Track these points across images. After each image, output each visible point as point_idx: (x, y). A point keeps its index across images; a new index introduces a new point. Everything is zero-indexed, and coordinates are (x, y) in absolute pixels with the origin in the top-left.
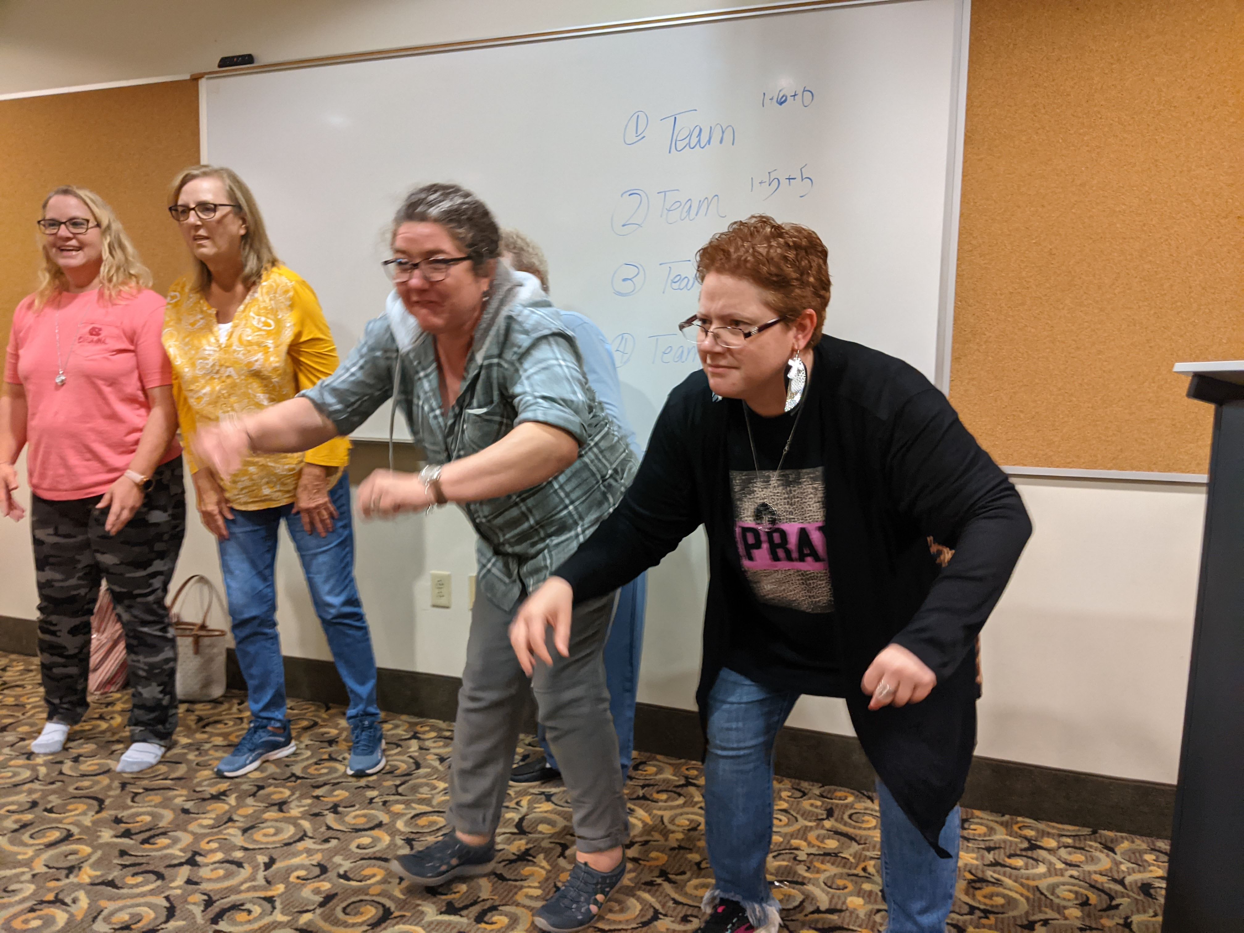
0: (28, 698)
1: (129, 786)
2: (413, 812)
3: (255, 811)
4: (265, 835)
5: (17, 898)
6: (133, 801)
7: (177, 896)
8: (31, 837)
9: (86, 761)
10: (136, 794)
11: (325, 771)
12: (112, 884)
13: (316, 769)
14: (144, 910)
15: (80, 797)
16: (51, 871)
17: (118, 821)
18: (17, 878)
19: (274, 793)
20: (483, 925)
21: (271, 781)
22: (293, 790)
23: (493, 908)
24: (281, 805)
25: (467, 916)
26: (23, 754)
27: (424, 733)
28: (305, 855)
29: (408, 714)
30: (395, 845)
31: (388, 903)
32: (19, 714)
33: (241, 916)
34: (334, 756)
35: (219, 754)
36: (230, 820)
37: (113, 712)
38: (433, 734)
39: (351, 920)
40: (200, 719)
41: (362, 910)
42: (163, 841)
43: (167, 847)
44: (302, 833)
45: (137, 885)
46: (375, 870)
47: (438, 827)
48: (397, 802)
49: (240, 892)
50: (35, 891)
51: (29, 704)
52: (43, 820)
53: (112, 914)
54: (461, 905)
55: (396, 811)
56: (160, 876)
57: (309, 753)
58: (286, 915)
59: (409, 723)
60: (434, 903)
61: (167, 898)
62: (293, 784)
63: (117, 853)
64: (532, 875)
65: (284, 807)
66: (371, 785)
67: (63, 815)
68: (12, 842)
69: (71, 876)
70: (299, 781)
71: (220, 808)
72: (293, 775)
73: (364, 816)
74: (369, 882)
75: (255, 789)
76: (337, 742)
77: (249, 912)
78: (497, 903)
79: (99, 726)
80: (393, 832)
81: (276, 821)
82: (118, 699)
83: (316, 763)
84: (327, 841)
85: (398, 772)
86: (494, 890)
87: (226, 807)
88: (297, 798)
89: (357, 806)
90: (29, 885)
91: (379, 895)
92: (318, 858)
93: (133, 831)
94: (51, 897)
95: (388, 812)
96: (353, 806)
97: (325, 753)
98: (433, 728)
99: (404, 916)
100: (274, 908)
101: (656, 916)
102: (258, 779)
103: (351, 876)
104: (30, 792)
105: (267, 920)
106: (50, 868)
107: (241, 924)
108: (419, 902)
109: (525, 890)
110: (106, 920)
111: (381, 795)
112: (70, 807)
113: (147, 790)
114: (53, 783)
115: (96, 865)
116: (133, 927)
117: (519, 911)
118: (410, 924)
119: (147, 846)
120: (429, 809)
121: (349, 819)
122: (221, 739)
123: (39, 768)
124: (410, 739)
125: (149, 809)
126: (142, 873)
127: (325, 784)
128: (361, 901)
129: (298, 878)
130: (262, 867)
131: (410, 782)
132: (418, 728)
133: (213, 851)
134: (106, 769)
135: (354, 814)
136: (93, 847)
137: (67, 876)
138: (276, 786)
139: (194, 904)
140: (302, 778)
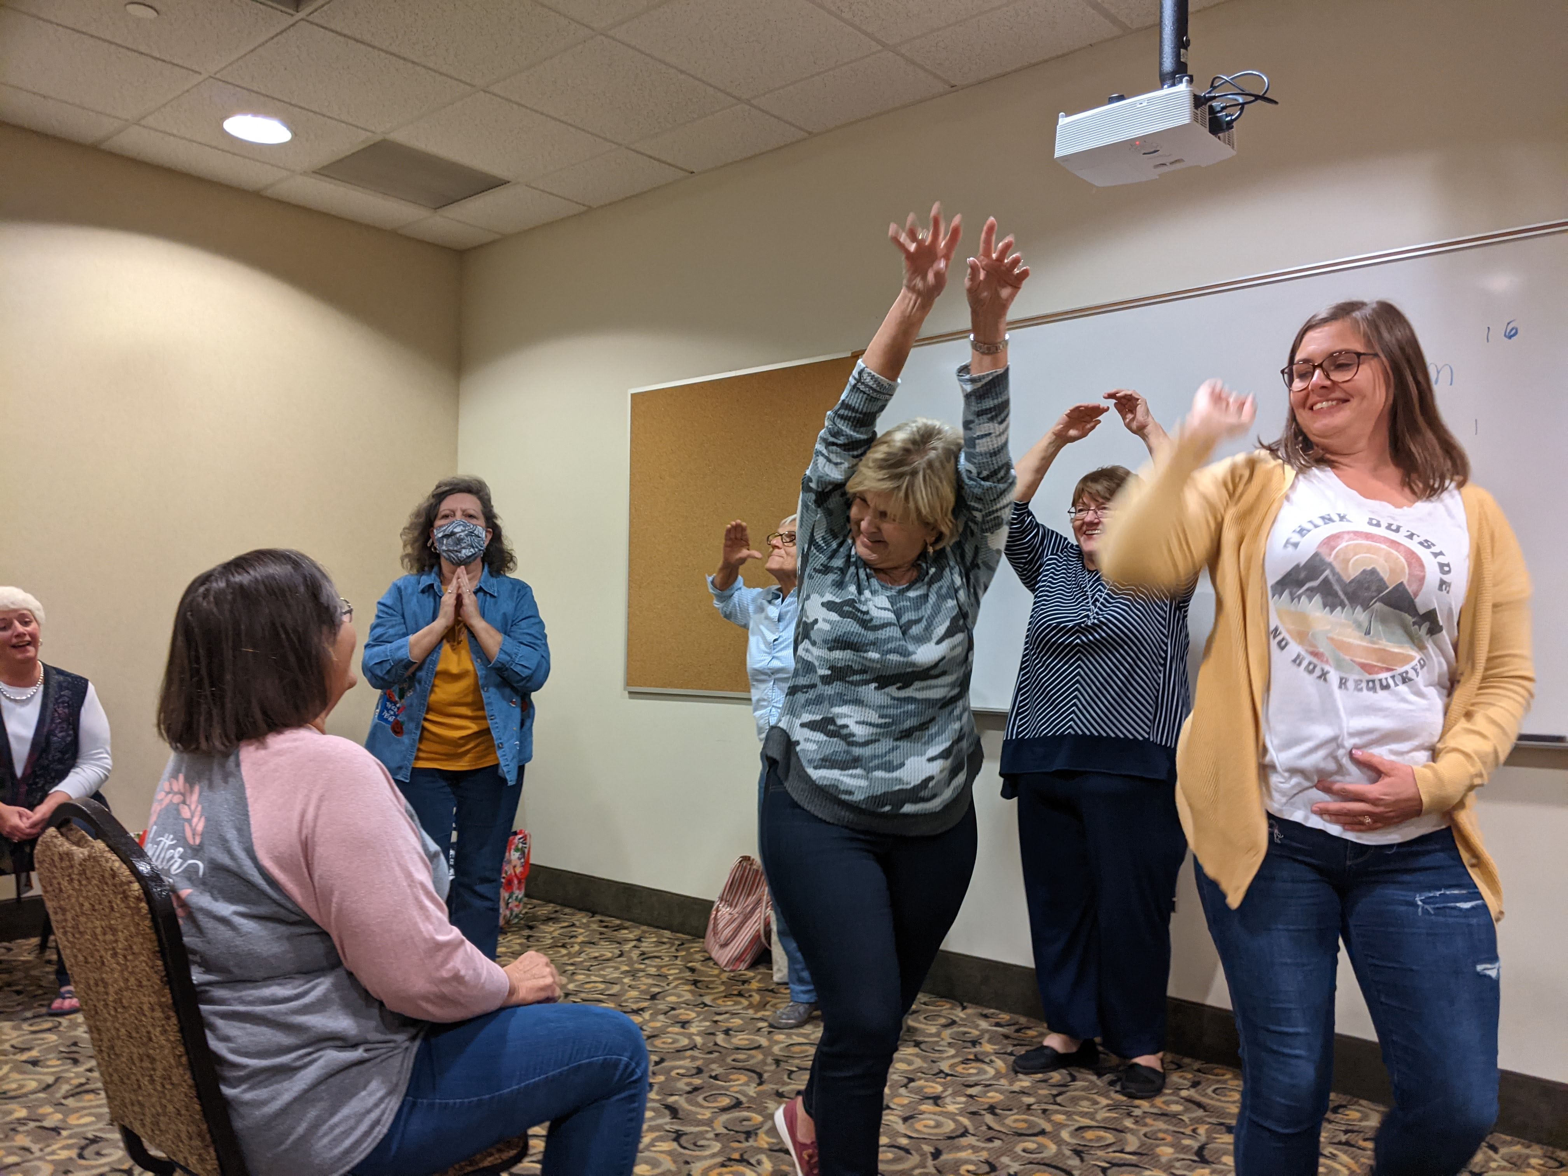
0: (669, 970)
1: (782, 1064)
2: (1077, 1125)
3: (910, 1102)
4: (925, 1126)
5: (707, 1153)
6: (789, 1078)
8: (705, 1099)
9: (736, 1036)
10: (792, 1072)
11: (973, 1071)
13: (964, 1068)
15: (739, 1069)
16: (732, 1133)
17: (780, 1095)
18: (702, 1135)
19: (926, 1087)
21: (919, 1074)
22: (945, 1086)
24: (936, 1100)
26: (678, 1022)
28: (970, 1151)
30: (1064, 1155)
32: (664, 984)
34: (980, 1057)
37: (750, 990)
44: (962, 1130)
47: (1107, 1142)
48: (1057, 1112)
50: (722, 1148)
51: (671, 975)
52: (711, 1087)
55: (1058, 1121)
57: (952, 1052)
62: (943, 1080)
65: (939, 1102)
66: (1026, 1091)
67: (728, 1084)
68: (689, 1101)
69: (751, 1140)
70: (949, 1078)
72: (941, 1071)
73: (1025, 1121)
75: (905, 1081)
76: (980, 1043)
79: (740, 1003)
80: (1060, 1142)
81: (934, 1114)
82: (753, 978)
83: (963, 1062)
84: (990, 1140)
85: (1052, 1082)
88: (950, 1095)
89: (1015, 1111)
90: (714, 1143)
92: (984, 1155)
94: (736, 1156)
95: (1050, 1121)
96: (1010, 1110)
97: (970, 1053)
102: (906, 1071)
104: (693, 1058)
106: (729, 1130)
111: (1038, 1102)
112: (732, 1077)
113: (800, 1068)
114: (711, 1053)
115: (770, 1132)
120: (1094, 1123)
121: (1009, 1121)
123: (694, 1037)
127: (976, 1085)
129: (968, 1171)
130: (930, 1158)
131: (1068, 1094)
134: (756, 1045)
135: (1013, 1118)
136: (763, 1117)
137: (747, 1140)
138: (927, 1080)
140: (952, 1075)
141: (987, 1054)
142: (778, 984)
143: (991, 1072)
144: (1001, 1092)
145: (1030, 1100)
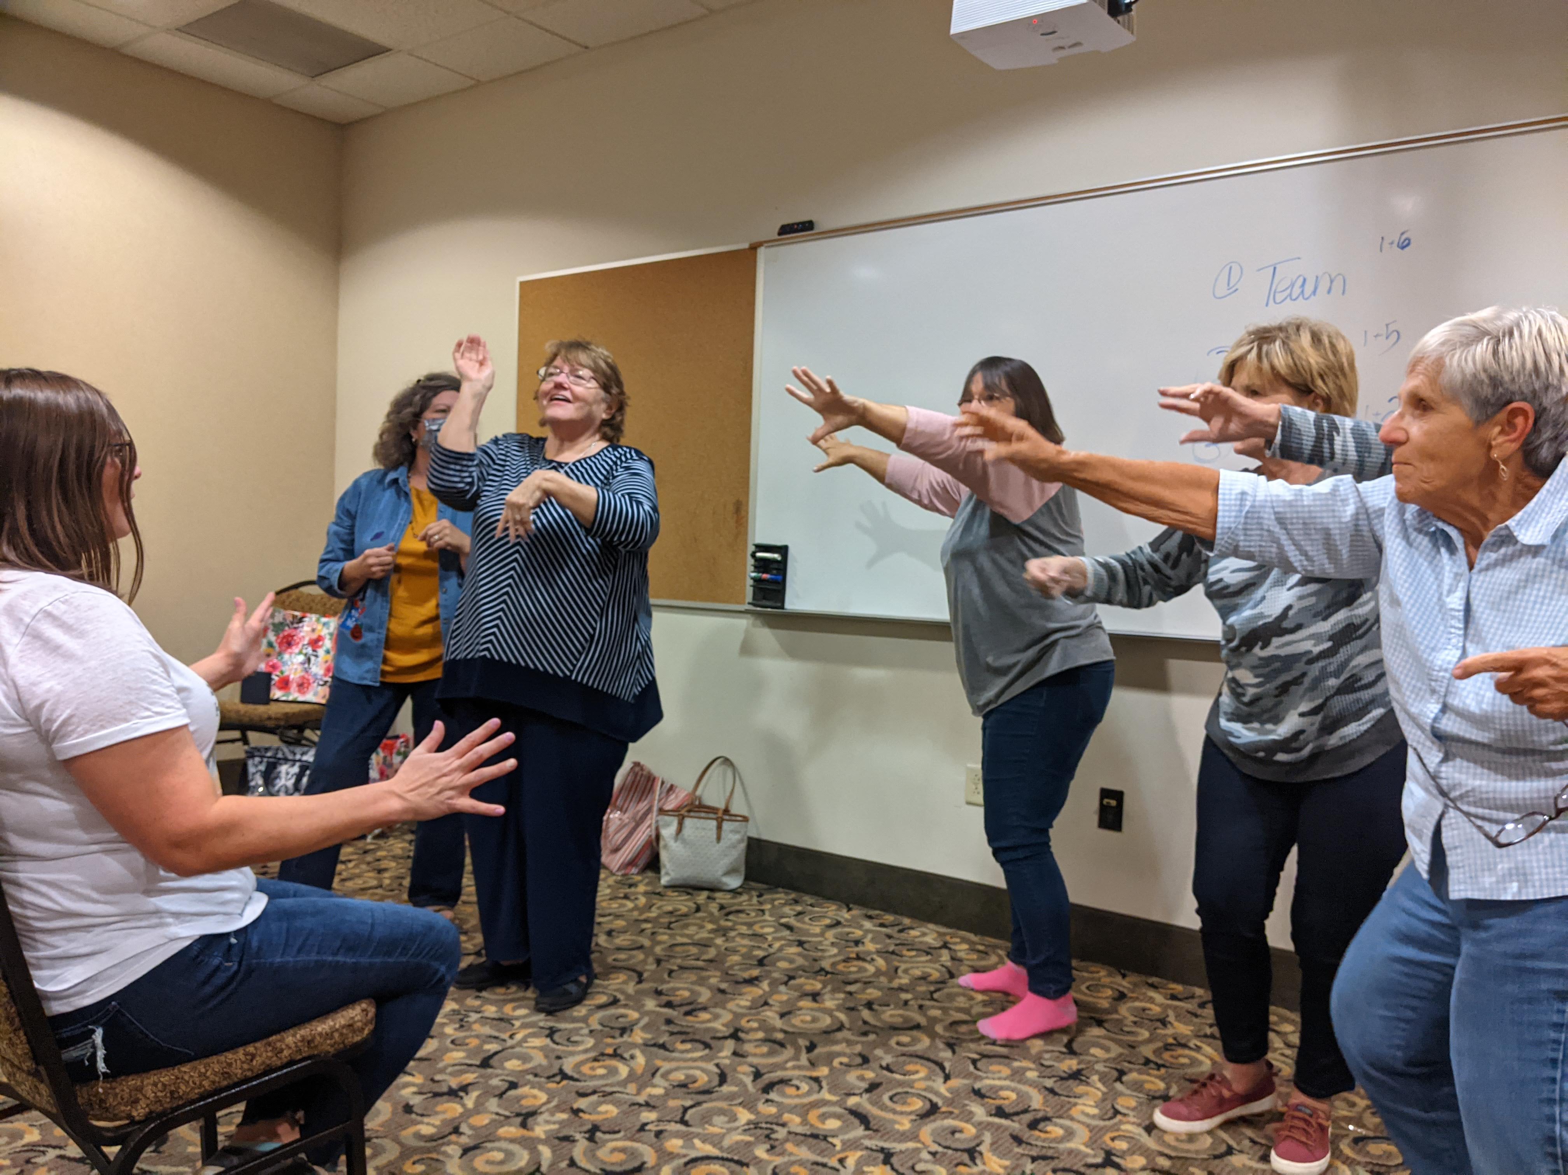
1: (663, 964)
3: (789, 999)
4: (802, 1021)
5: (581, 1048)
6: (670, 977)
7: (726, 1065)
10: (671, 972)
11: (853, 969)
12: (663, 1046)
13: (845, 967)
14: (697, 1073)
16: (607, 1029)
17: (658, 993)
18: (576, 1031)
19: (806, 984)
20: (1037, 1133)
21: (800, 972)
22: (824, 984)
23: (1046, 1119)
24: (815, 996)
25: (1019, 1122)
27: (955, 944)
28: (844, 1045)
29: (936, 923)
31: (935, 1099)
33: (791, 1091)
34: (862, 956)
35: (746, 942)
36: (766, 1003)
37: (636, 894)
38: (965, 946)
39: (898, 1108)
40: (722, 907)
41: (909, 1100)
42: (704, 1016)
43: (709, 1021)
44: (838, 1025)
45: (687, 1051)
46: (918, 1067)
48: (933, 1007)
49: (786, 1069)
50: (595, 1044)
53: (668, 1072)
54: (1012, 1111)
55: (934, 1016)
56: (707, 1046)
57: (835, 951)
58: (834, 1095)
59: (938, 932)
60: (983, 1105)
61: (717, 1065)
62: (823, 978)
63: (662, 1020)
64: (1087, 1094)
65: (818, 998)
69: (625, 1036)
70: (829, 976)
71: (755, 992)
72: (822, 969)
73: (901, 1016)
74: (912, 1077)
75: (786, 979)
76: (863, 943)
77: (798, 1088)
78: (1050, 1115)
79: (624, 905)
80: (933, 1035)
81: (812, 1010)
82: (641, 882)
83: (844, 961)
84: (865, 1034)
85: (931, 979)
86: (1046, 1102)
87: (761, 992)
88: (829, 992)
89: (892, 1006)
90: (588, 1039)
91: (925, 1090)
92: (858, 1048)
93: (675, 1003)
94: (610, 1051)
95: (925, 1015)
96: (888, 1005)
97: (852, 952)
98: (964, 940)
99: (951, 1113)
100: (821, 1087)
101: (1230, 1151)
102: (787, 970)
103: (894, 1069)
105: (814, 1097)
106: (604, 1026)
107: (790, 1097)
108: (967, 1102)
109: (1080, 1107)
110: (665, 1076)
111: (915, 998)
113: (681, 968)
115: (645, 1028)
116: (690, 1086)
117: (1075, 1126)
118: (961, 1120)
119: (689, 1018)
121: (885, 1016)
122: (745, 928)
124: (940, 948)
125: (686, 986)
126: (692, 1041)
127: (856, 981)
128: (907, 1093)
129: (841, 1063)
130: (804, 1051)
131: (946, 991)
132: (948, 938)
133: (752, 1030)
134: (639, 945)
135: (889, 1013)
136: (639, 1013)
137: (621, 1035)
138: (807, 978)
139: (744, 1074)
140: (832, 973)
141: (869, 953)
142: (666, 887)
143: (871, 969)
144: (880, 989)
145: (908, 996)
